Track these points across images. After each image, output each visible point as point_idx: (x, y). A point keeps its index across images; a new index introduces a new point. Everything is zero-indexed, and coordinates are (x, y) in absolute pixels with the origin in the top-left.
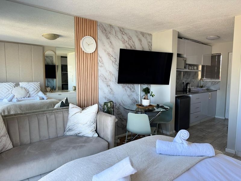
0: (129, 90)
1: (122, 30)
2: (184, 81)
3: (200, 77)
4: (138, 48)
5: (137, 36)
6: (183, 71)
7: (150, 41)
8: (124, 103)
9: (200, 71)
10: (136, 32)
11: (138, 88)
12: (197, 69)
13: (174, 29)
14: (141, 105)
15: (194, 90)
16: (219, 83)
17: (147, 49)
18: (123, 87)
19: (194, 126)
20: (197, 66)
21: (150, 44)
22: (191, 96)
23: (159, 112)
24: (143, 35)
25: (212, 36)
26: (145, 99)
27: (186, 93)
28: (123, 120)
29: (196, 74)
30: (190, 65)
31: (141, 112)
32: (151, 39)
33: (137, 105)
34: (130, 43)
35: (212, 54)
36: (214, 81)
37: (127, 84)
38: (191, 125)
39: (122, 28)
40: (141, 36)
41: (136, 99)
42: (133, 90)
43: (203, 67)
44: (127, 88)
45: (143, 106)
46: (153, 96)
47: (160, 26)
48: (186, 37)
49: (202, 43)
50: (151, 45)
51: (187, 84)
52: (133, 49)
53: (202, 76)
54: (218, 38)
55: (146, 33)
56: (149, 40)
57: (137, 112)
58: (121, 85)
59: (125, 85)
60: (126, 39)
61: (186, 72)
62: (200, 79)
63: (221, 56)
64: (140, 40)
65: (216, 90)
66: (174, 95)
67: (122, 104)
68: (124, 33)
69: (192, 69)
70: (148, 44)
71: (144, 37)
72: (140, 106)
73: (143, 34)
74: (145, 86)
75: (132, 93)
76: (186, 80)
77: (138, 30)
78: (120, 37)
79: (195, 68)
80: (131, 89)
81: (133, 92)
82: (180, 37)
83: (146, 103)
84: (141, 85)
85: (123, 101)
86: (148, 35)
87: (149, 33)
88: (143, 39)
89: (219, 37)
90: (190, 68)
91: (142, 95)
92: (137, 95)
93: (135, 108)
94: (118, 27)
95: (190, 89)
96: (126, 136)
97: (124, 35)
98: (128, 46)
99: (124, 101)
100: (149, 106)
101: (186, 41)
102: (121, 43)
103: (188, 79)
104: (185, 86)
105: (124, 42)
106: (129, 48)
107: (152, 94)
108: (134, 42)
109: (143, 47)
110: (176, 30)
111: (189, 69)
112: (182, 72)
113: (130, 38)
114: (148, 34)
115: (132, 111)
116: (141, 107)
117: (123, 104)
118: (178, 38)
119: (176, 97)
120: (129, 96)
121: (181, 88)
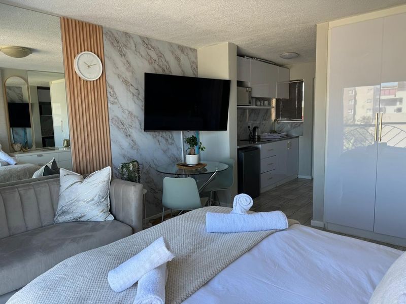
0: (164, 142)
1: (146, 42)
2: (250, 124)
3: (273, 117)
4: (175, 71)
5: (173, 53)
6: (249, 109)
7: (195, 61)
8: (157, 164)
9: (273, 107)
10: (171, 44)
11: (180, 137)
12: (270, 104)
13: (231, 41)
14: (185, 165)
15: (267, 137)
16: (302, 125)
17: (189, 73)
18: (154, 137)
19: (267, 191)
20: (269, 100)
21: (194, 65)
22: (260, 146)
23: (214, 173)
24: (182, 51)
25: (288, 54)
26: (190, 154)
27: (254, 142)
28: (157, 190)
29: (268, 112)
30: (258, 99)
31: (185, 174)
32: (196, 58)
33: (178, 164)
34: (161, 63)
35: (291, 80)
36: (294, 123)
37: (161, 132)
38: (262, 191)
39: (147, 38)
40: (178, 52)
41: (177, 156)
42: (170, 141)
43: (278, 101)
44: (160, 138)
45: (187, 166)
46: (202, 150)
47: (209, 36)
48: (251, 55)
49: (275, 64)
50: (197, 68)
51: (255, 128)
52: (167, 73)
53: (277, 116)
54: (297, 56)
55: (186, 47)
56: (193, 59)
57: (178, 175)
58: (150, 134)
59: (156, 133)
60: (154, 56)
61: (253, 110)
62: (273, 121)
63: (303, 83)
64: (178, 59)
65: (298, 137)
66: (236, 147)
67: (153, 165)
68: (149, 46)
69: (260, 105)
70: (192, 66)
71: (183, 53)
72: (183, 165)
73: (182, 49)
74: (190, 134)
75: (170, 146)
76: (253, 123)
77: (173, 42)
78: (144, 54)
79: (266, 103)
80: (167, 140)
81: (172, 144)
82: (240, 54)
83: (192, 160)
84: (183, 133)
85: (154, 160)
86: (190, 51)
87: (193, 47)
88: (182, 57)
89: (299, 55)
90: (259, 103)
91: (185, 150)
92: (178, 149)
93: (175, 169)
94: (140, 37)
95: (259, 136)
96: (161, 218)
97: (150, 49)
98: (157, 67)
99: (156, 159)
100: (197, 165)
101: (251, 60)
102: (146, 63)
103: (255, 121)
104: (252, 131)
105: (151, 61)
106: (160, 72)
107: (202, 146)
108: (167, 62)
109: (183, 71)
110: (233, 44)
111: (256, 105)
112: (248, 111)
113: (161, 55)
114: (191, 49)
115: (171, 175)
116: (185, 167)
117: (156, 165)
118: (238, 55)
119: (238, 150)
120: (165, 152)
121: (246, 136)
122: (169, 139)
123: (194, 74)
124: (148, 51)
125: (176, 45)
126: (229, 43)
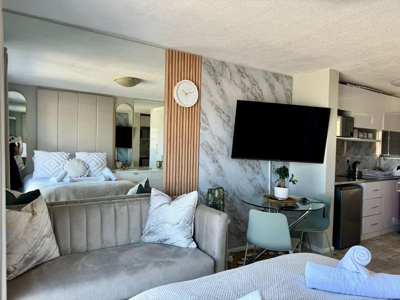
0: (250, 170)
1: (241, 71)
2: (349, 158)
3: (379, 151)
4: (268, 98)
5: (267, 80)
6: (347, 141)
7: (290, 88)
8: (242, 193)
9: (379, 141)
10: (266, 72)
11: (267, 167)
12: (374, 137)
13: (332, 68)
14: (272, 197)
15: (368, 174)
17: (283, 100)
18: (241, 165)
19: (370, 239)
20: (373, 132)
21: (289, 93)
22: (363, 185)
23: (306, 211)
24: (277, 79)
26: (279, 186)
27: (354, 179)
28: (239, 221)
29: (372, 146)
30: (361, 130)
31: (271, 208)
32: (292, 85)
33: (265, 196)
34: (254, 91)
37: (248, 160)
38: (363, 238)
39: (242, 67)
40: (273, 80)
41: (263, 186)
42: (257, 170)
43: (385, 134)
44: (247, 167)
45: (276, 199)
46: (294, 183)
47: (309, 62)
48: (353, 82)
49: (384, 93)
50: (291, 95)
51: (355, 163)
52: (259, 100)
53: (384, 150)
55: (282, 75)
56: (288, 87)
57: (264, 209)
58: (237, 161)
59: (243, 161)
60: (247, 82)
61: (353, 142)
62: (378, 157)
64: (272, 87)
66: (333, 183)
67: (237, 194)
68: (244, 75)
69: (363, 138)
70: (286, 94)
71: (278, 81)
72: (271, 198)
73: (277, 76)
74: (279, 165)
75: (256, 176)
76: (354, 157)
77: (269, 70)
78: (238, 82)
79: (370, 135)
80: (254, 169)
81: (258, 173)
82: (343, 82)
83: (281, 193)
84: (271, 162)
85: (239, 189)
86: (285, 78)
87: (288, 74)
88: (277, 85)
90: (361, 135)
91: (274, 180)
92: (265, 179)
93: (260, 201)
94: (236, 65)
95: (360, 173)
96: (245, 251)
97: (245, 78)
98: (250, 95)
99: (241, 188)
100: (287, 199)
101: (354, 88)
102: (239, 91)
103: (356, 155)
104: (351, 167)
105: (244, 90)
106: (252, 99)
107: (294, 179)
108: (260, 90)
109: (276, 99)
110: (335, 70)
111: (358, 138)
112: (345, 143)
113: (254, 83)
114: (286, 76)
115: (257, 207)
116: (273, 200)
117: (240, 194)
118: (340, 82)
119: (336, 186)
120: (250, 181)
121: (344, 171)
122: (256, 167)
123: (288, 102)
124: (243, 79)
125: (271, 72)
126: (330, 70)
